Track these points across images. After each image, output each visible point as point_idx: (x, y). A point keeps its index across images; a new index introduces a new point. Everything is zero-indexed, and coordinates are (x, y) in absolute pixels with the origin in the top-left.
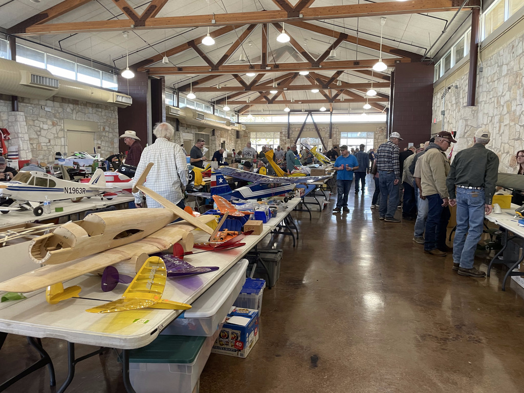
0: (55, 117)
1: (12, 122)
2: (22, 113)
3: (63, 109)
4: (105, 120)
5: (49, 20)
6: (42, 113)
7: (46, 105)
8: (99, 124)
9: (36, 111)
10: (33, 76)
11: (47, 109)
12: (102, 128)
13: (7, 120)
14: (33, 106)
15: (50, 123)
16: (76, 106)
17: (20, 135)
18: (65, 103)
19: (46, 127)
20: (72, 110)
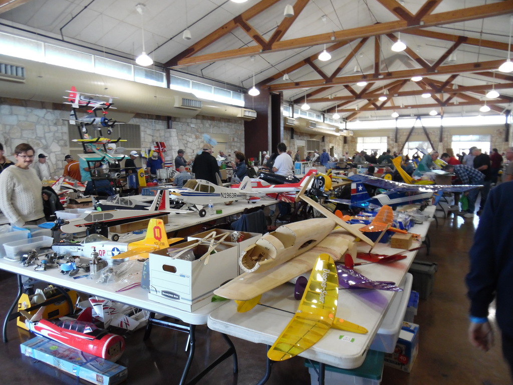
0: (198, 132)
1: (167, 138)
2: (175, 130)
3: (204, 125)
4: (234, 132)
5: (195, 53)
6: (189, 129)
7: (191, 123)
8: (230, 135)
9: (184, 127)
10: (184, 99)
11: (192, 126)
12: (232, 138)
13: (164, 136)
14: (182, 123)
15: (194, 136)
16: (212, 122)
17: (173, 148)
18: (205, 119)
19: (191, 140)
20: (210, 125)
